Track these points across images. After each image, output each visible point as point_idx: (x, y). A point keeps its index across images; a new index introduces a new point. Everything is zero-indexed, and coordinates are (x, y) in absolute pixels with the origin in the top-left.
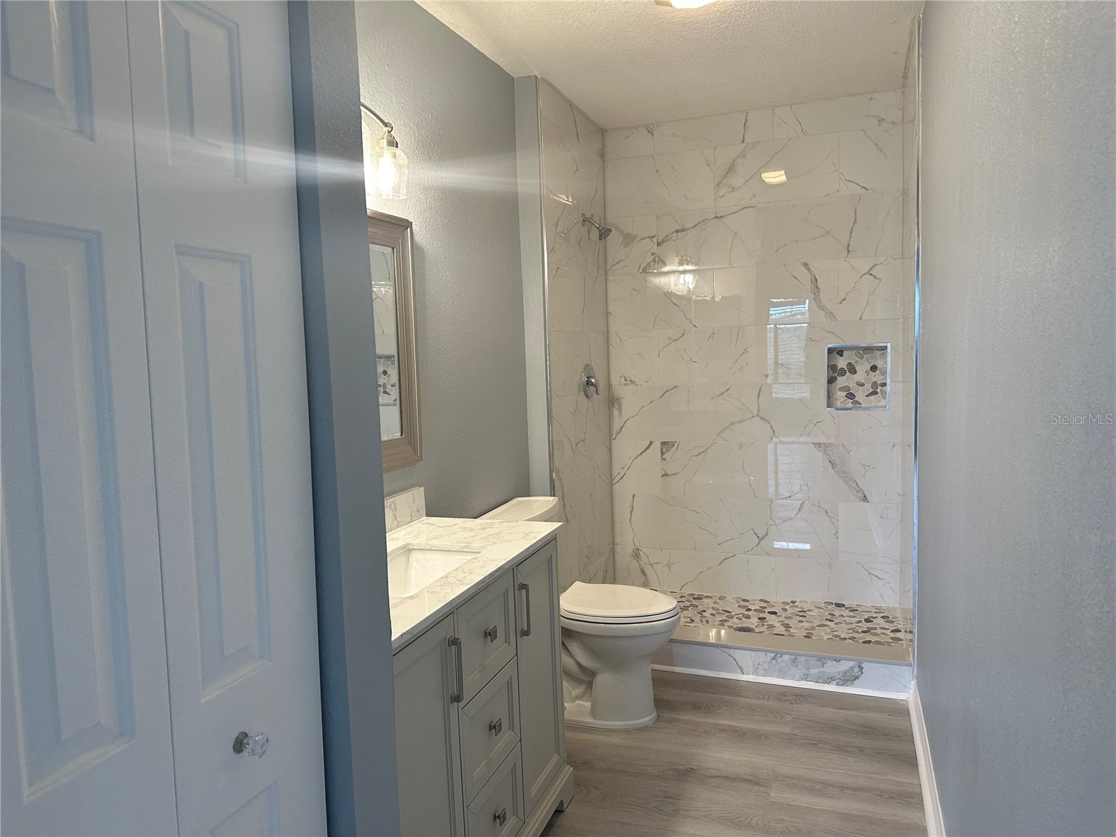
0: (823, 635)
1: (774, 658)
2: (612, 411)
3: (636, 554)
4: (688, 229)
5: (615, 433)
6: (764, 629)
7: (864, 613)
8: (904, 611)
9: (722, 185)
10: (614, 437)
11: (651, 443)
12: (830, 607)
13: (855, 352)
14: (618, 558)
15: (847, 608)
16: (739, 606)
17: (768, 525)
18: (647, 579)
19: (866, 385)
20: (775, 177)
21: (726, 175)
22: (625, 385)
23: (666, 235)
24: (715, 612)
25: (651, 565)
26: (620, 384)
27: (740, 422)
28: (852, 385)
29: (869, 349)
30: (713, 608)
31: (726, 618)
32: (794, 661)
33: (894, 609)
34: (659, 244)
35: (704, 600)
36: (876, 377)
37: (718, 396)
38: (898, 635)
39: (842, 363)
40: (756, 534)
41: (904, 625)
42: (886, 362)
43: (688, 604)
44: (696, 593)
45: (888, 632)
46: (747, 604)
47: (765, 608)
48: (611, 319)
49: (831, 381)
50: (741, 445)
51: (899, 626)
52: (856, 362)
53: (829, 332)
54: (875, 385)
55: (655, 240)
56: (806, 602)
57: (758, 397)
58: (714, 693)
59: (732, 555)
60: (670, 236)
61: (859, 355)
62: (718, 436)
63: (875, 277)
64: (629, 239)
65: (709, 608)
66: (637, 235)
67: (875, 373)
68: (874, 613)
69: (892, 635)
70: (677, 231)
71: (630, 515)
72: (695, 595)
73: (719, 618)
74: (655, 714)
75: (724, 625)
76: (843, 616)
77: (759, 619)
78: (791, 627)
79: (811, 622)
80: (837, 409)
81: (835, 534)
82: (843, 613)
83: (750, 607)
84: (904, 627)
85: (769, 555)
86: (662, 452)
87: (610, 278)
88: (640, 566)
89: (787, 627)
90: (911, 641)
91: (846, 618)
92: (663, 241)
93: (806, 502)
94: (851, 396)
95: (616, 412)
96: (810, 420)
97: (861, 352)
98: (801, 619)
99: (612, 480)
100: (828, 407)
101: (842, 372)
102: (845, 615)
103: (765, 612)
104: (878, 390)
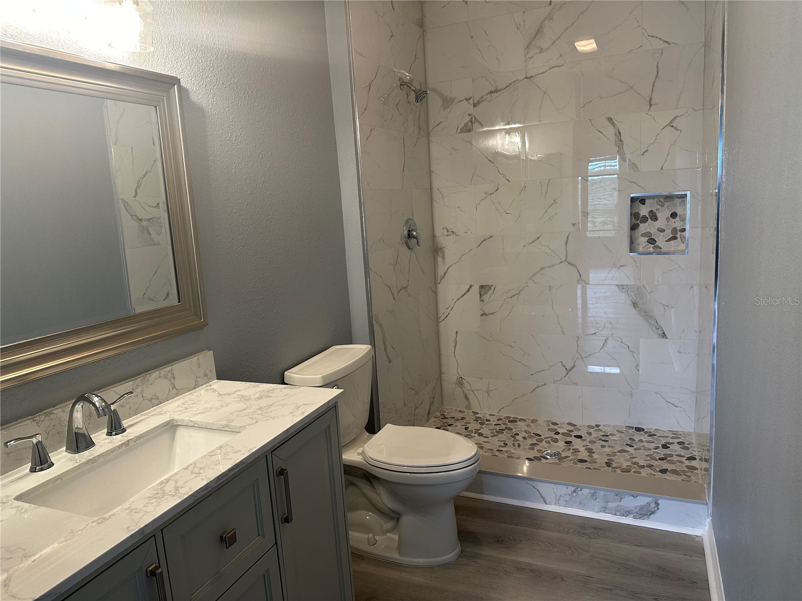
0: (623, 461)
1: (574, 491)
2: (437, 258)
3: (460, 382)
4: (501, 90)
5: (439, 278)
6: (569, 453)
7: (661, 438)
8: (698, 435)
9: (531, 47)
10: (439, 282)
11: (471, 286)
12: (630, 431)
13: (656, 200)
14: (445, 384)
15: (646, 433)
16: (549, 430)
17: (575, 359)
18: (469, 403)
19: (667, 231)
20: (586, 46)
21: (535, 38)
22: (447, 235)
23: (480, 96)
24: (526, 435)
25: (473, 391)
26: (443, 235)
27: (550, 267)
28: (653, 231)
29: (669, 198)
30: (525, 431)
31: (536, 442)
32: (593, 495)
33: (689, 434)
34: (475, 105)
35: (519, 423)
36: (677, 223)
37: (529, 244)
38: (694, 463)
39: (644, 211)
40: (564, 366)
41: (699, 452)
42: (685, 209)
43: (503, 427)
44: (512, 416)
45: (684, 459)
46: (556, 427)
47: (572, 431)
48: (434, 176)
49: (634, 228)
50: (550, 288)
51: (695, 453)
52: (658, 210)
53: (632, 183)
54: (674, 231)
55: (471, 101)
56: (609, 426)
57: (566, 244)
58: (517, 524)
59: (543, 384)
60: (484, 98)
61: (660, 203)
62: (530, 279)
63: (676, 129)
64: (447, 102)
65: (522, 431)
66: (455, 98)
67: (675, 220)
68: (671, 438)
69: (687, 463)
70: (491, 92)
71: (454, 349)
72: (510, 417)
73: (530, 441)
74: (458, 550)
75: (533, 449)
76: (641, 441)
77: (566, 443)
78: (594, 453)
79: (612, 447)
80: (639, 254)
81: (636, 367)
82: (642, 438)
83: (559, 430)
84: (700, 454)
85: (576, 384)
86: (480, 294)
87: (432, 139)
88: (463, 391)
89: (590, 451)
90: (707, 470)
91: (645, 444)
92: (479, 102)
93: (610, 338)
94: (652, 241)
95: (440, 260)
96: (614, 264)
97: (662, 200)
98: (604, 443)
99: (437, 318)
100: (631, 252)
101: (644, 219)
102: (644, 440)
103: (571, 436)
104: (678, 236)
